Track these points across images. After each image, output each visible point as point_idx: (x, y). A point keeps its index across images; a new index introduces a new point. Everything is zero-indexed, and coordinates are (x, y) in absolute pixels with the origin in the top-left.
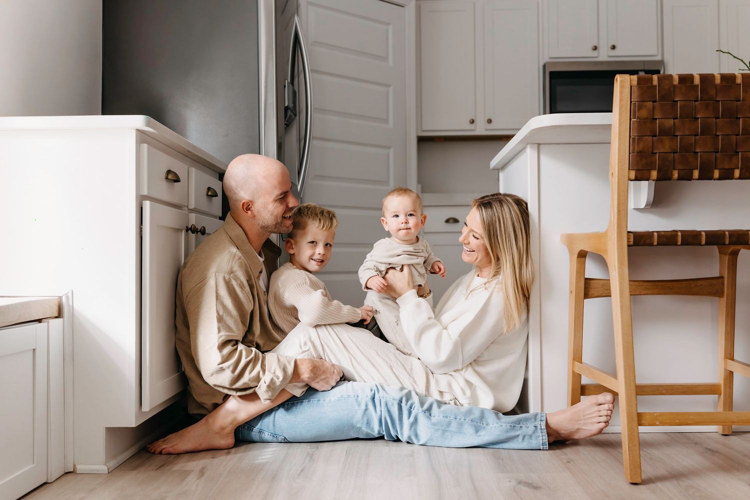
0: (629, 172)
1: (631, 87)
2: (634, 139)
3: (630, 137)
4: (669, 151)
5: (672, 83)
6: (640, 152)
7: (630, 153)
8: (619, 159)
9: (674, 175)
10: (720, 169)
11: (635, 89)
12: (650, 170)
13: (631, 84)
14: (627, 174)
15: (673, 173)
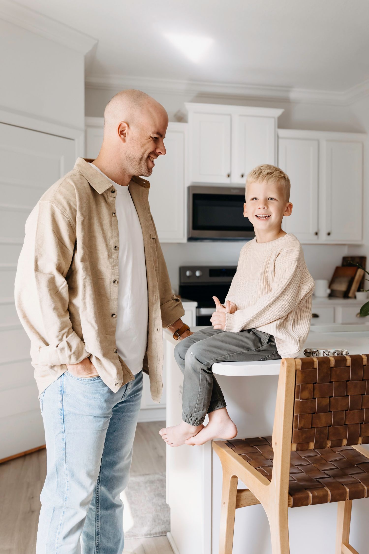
0: (292, 445)
1: (296, 371)
2: (297, 417)
3: (293, 414)
4: (325, 425)
5: (330, 366)
6: (301, 428)
7: (293, 429)
8: (284, 435)
9: (328, 445)
10: (363, 437)
11: (299, 374)
12: (308, 443)
13: (296, 368)
14: (289, 448)
15: (327, 443)
